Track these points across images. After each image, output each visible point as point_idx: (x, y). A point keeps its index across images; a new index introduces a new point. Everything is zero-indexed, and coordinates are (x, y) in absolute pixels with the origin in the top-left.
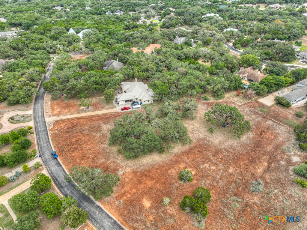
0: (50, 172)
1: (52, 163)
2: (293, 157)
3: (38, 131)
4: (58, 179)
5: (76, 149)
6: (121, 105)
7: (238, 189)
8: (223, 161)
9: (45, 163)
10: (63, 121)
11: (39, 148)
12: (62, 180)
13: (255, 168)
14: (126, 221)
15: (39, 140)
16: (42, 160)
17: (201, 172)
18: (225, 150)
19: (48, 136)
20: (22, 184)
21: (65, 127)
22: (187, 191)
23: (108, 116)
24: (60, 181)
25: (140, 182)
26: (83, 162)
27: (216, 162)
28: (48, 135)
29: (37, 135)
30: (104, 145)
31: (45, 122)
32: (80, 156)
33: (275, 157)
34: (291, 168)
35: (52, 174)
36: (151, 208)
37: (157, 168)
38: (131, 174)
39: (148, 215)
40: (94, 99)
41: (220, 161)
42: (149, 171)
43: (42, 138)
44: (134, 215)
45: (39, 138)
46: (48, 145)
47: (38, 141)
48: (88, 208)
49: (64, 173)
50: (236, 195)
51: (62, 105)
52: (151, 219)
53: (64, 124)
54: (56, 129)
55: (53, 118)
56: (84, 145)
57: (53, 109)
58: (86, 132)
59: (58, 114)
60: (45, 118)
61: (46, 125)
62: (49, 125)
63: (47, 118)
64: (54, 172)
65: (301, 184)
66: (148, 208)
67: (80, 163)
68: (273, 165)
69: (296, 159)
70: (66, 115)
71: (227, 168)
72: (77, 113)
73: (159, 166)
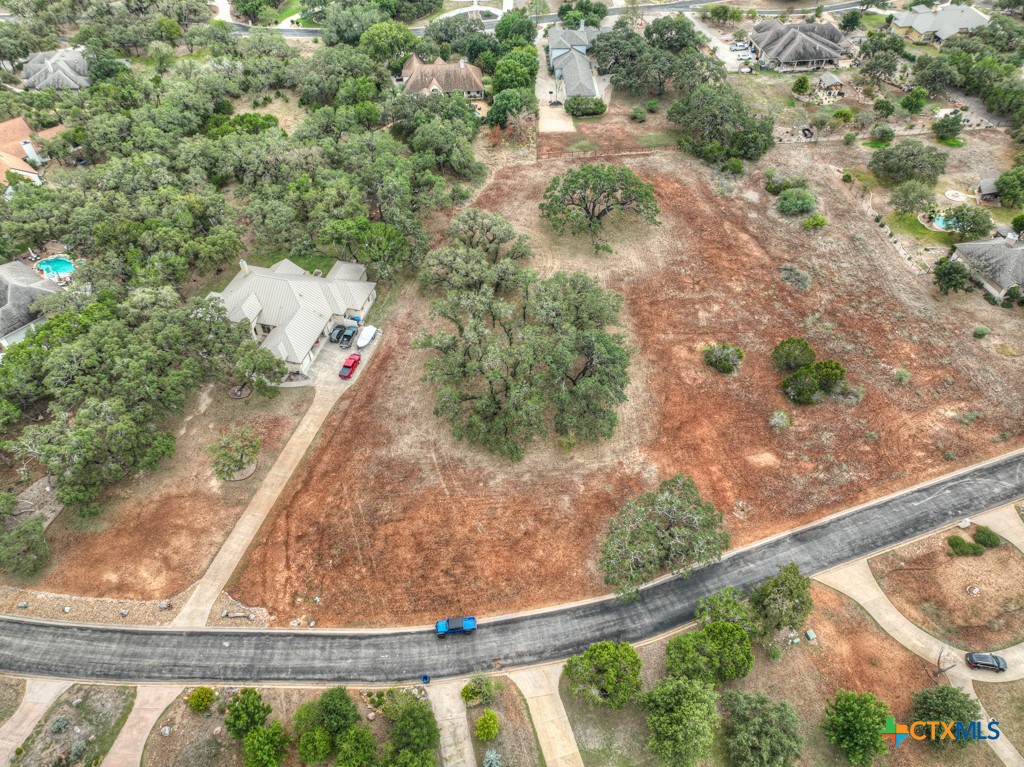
0: (531, 658)
1: (488, 645)
2: (744, 195)
3: (248, 669)
4: (580, 637)
5: (460, 558)
6: (309, 371)
7: (790, 305)
8: (706, 285)
9: (476, 668)
10: (252, 565)
11: (369, 678)
12: (590, 628)
13: (748, 255)
14: (799, 515)
15: (314, 673)
16: (449, 675)
17: (719, 332)
18: (672, 265)
19: (317, 636)
20: (541, 757)
21: (302, 567)
22: (761, 377)
23: (347, 423)
24: (589, 635)
26: (540, 553)
27: (701, 296)
28: (308, 636)
29: (275, 676)
30: (494, 478)
32: (506, 554)
33: (733, 215)
34: (772, 213)
35: (547, 654)
36: (781, 456)
37: (663, 398)
38: (655, 454)
39: (799, 468)
42: (665, 416)
43: (314, 659)
44: (788, 494)
45: (302, 674)
46: (375, 646)
47: (318, 676)
49: (559, 618)
50: (803, 315)
51: (122, 547)
52: (810, 466)
53: (281, 566)
54: (288, 599)
55: (191, 600)
56: (461, 532)
57: (121, 588)
58: (386, 508)
59: (183, 577)
60: (168, 627)
61: (228, 635)
62: (238, 621)
63: (175, 621)
64: (539, 645)
65: (817, 226)
66: (778, 462)
67: (541, 563)
68: (751, 229)
69: (752, 196)
70: (213, 550)
71: (728, 290)
72: (238, 509)
73: (659, 392)
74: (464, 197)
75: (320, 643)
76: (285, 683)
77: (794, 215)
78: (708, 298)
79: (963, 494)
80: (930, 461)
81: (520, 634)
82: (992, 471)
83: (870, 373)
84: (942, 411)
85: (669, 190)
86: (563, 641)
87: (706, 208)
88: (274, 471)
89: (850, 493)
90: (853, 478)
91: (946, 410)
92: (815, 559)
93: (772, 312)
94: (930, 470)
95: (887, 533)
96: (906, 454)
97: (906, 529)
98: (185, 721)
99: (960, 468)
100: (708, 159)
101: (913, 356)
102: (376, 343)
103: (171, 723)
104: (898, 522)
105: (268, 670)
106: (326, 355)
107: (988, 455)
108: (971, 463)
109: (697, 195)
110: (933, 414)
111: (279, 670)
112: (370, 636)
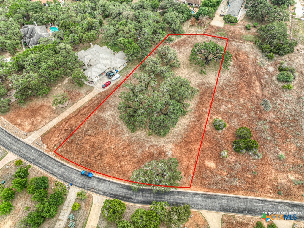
0: (102, 193)
1: (93, 183)
2: (268, 68)
3: (34, 160)
4: (118, 194)
5: (101, 155)
6: (96, 82)
7: (257, 114)
8: (232, 96)
9: (86, 188)
10: (51, 132)
11: (59, 177)
12: (123, 192)
13: (254, 91)
14: (210, 188)
15: (47, 169)
16: (78, 187)
17: (225, 115)
18: (225, 85)
19: (54, 159)
20: (86, 222)
21: (61, 138)
22: (229, 136)
23: (96, 102)
24: (121, 194)
25: (190, 151)
26: (123, 163)
27: (227, 100)
28: (52, 158)
29: (38, 165)
30: (125, 135)
31: (27, 145)
32: (114, 159)
33: (259, 74)
34: (274, 78)
35: (106, 194)
36: (217, 166)
37: (191, 130)
38: (176, 148)
39: (220, 173)
40: (56, 88)
41: (229, 98)
42: (188, 136)
43: (49, 165)
44: (211, 180)
45: (45, 168)
46: (65, 169)
47: (48, 170)
48: (172, 199)
49: (116, 185)
50: (260, 119)
51: (26, 114)
52: (225, 174)
53: (57, 136)
54: (53, 146)
55: (32, 135)
56: (106, 147)
57: (20, 125)
58: (91, 131)
59: (34, 128)
60: (23, 140)
61: (34, 149)
62: (39, 146)
63: (26, 139)
64: (106, 190)
65: (288, 88)
66: (215, 167)
67: (121, 166)
68: (262, 81)
69: (271, 69)
70: (44, 124)
71: (238, 101)
72: (56, 115)
73: (191, 128)
74: (171, 41)
75: (53, 161)
76: (39, 168)
77: (282, 81)
78: (229, 101)
79: (276, 209)
80: (271, 191)
81: (103, 184)
82: (293, 206)
83: (271, 150)
84: (289, 176)
85: (242, 58)
86: (113, 192)
87: (251, 69)
88: (70, 108)
89: (233, 189)
90: (238, 184)
91: (291, 176)
92: (205, 205)
93: (248, 115)
94: (269, 195)
95: (237, 209)
96: (264, 185)
97: (245, 211)
98: (13, 167)
99: (281, 199)
100: (263, 51)
101: (292, 151)
102: (118, 80)
103: (9, 166)
104: (243, 207)
105: (38, 163)
106: (103, 79)
107: (297, 199)
108: (287, 199)
109: (250, 63)
110: (285, 175)
111: (40, 164)
112: (66, 166)
